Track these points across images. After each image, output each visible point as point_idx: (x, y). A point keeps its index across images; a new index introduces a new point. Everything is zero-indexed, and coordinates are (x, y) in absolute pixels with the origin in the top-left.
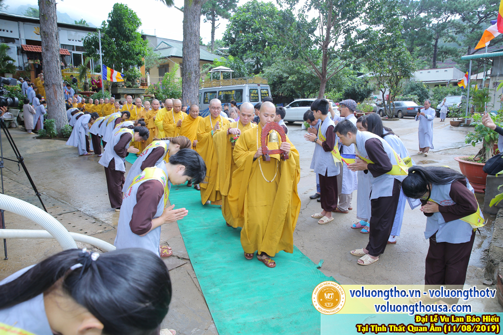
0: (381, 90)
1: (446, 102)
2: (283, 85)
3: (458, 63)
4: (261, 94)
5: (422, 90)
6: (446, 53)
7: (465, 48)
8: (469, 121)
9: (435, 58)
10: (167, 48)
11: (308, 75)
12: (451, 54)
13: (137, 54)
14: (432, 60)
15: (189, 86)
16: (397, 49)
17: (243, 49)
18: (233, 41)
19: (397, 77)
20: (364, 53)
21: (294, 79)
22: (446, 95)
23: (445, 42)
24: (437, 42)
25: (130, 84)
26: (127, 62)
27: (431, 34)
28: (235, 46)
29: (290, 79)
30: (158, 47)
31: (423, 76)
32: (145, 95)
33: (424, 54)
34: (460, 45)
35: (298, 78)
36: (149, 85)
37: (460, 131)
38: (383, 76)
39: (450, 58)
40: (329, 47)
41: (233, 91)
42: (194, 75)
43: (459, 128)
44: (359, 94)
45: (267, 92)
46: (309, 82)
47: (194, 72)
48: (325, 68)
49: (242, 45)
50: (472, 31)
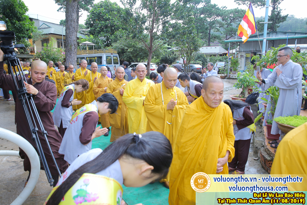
0: (182, 58)
1: (218, 65)
2: (124, 54)
3: (221, 43)
4: (113, 59)
5: (204, 58)
6: (215, 38)
7: (224, 35)
8: (230, 76)
9: (210, 40)
10: (47, 28)
11: (140, 48)
12: (217, 39)
13: (27, 30)
14: (208, 41)
15: (71, 54)
16: (192, 35)
17: (98, 31)
18: (91, 25)
19: (191, 51)
20: (174, 37)
21: (131, 51)
22: (216, 61)
23: (214, 31)
24: (210, 31)
25: (23, 51)
26: (20, 36)
27: (207, 26)
28: (93, 28)
29: (129, 50)
30: (41, 27)
31: (204, 50)
32: (33, 59)
33: (203, 38)
34: (222, 33)
35: (134, 50)
36: (36, 52)
37: (226, 81)
38: (183, 50)
39: (217, 40)
40: (153, 32)
41: (96, 58)
42: (73, 47)
43: (225, 80)
44: (169, 60)
45: (117, 58)
46: (140, 53)
47: (73, 45)
48: (152, 44)
49: (98, 28)
50: (227, 26)
